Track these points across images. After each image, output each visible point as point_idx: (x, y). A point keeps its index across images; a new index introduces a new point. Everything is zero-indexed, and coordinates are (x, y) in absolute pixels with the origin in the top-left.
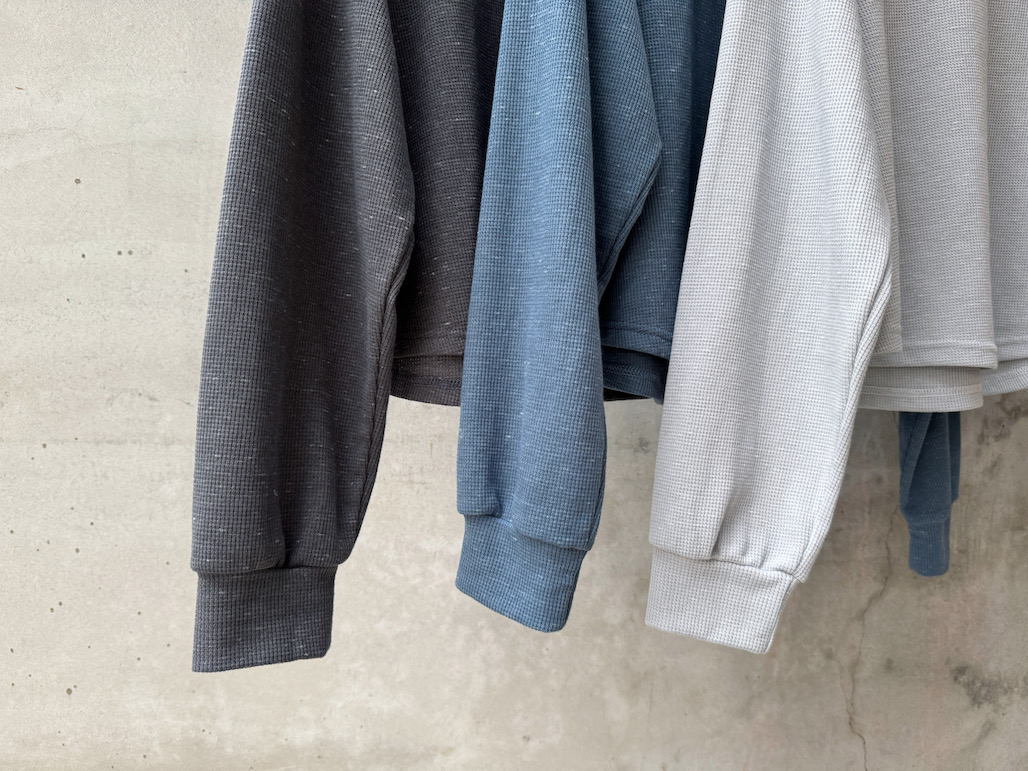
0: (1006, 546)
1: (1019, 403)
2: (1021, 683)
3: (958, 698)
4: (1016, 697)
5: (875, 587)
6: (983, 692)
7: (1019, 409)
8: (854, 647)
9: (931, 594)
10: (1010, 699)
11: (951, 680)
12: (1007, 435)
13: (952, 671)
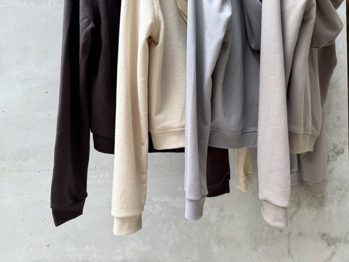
0: (337, 195)
2: (344, 239)
4: (342, 243)
5: (295, 209)
6: (331, 242)
7: (339, 152)
9: (313, 211)
10: (340, 244)
11: (321, 238)
12: (336, 160)
13: (321, 235)
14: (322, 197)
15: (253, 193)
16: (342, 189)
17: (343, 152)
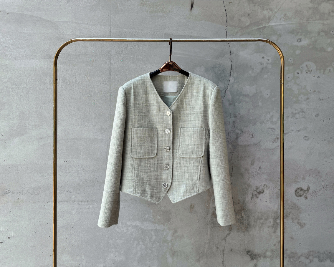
0: (258, 223)
1: (260, 190)
2: (263, 255)
3: (248, 258)
4: (262, 258)
5: (228, 232)
6: (254, 257)
7: (260, 192)
8: (223, 246)
9: (241, 234)
10: (260, 258)
11: (246, 254)
12: (258, 197)
13: (246, 252)
14: (247, 224)
15: (198, 219)
16: (262, 219)
17: (263, 192)
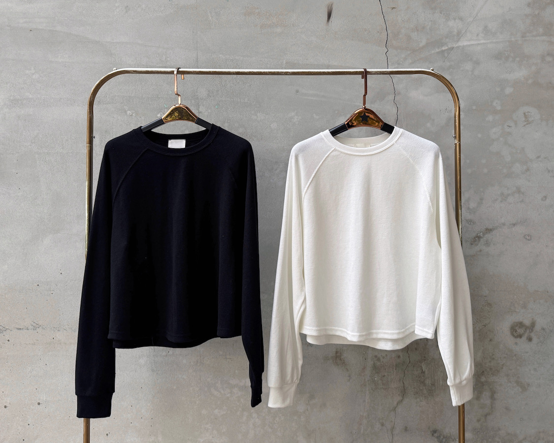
5: (400, 398)
6: (444, 440)
8: (392, 421)
9: (421, 401)
11: (431, 435)
13: (431, 432)
14: (432, 385)
15: (349, 376)
